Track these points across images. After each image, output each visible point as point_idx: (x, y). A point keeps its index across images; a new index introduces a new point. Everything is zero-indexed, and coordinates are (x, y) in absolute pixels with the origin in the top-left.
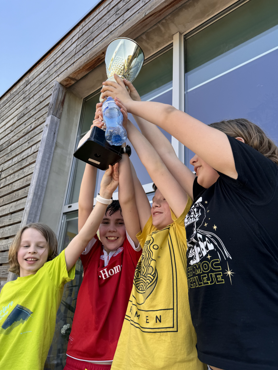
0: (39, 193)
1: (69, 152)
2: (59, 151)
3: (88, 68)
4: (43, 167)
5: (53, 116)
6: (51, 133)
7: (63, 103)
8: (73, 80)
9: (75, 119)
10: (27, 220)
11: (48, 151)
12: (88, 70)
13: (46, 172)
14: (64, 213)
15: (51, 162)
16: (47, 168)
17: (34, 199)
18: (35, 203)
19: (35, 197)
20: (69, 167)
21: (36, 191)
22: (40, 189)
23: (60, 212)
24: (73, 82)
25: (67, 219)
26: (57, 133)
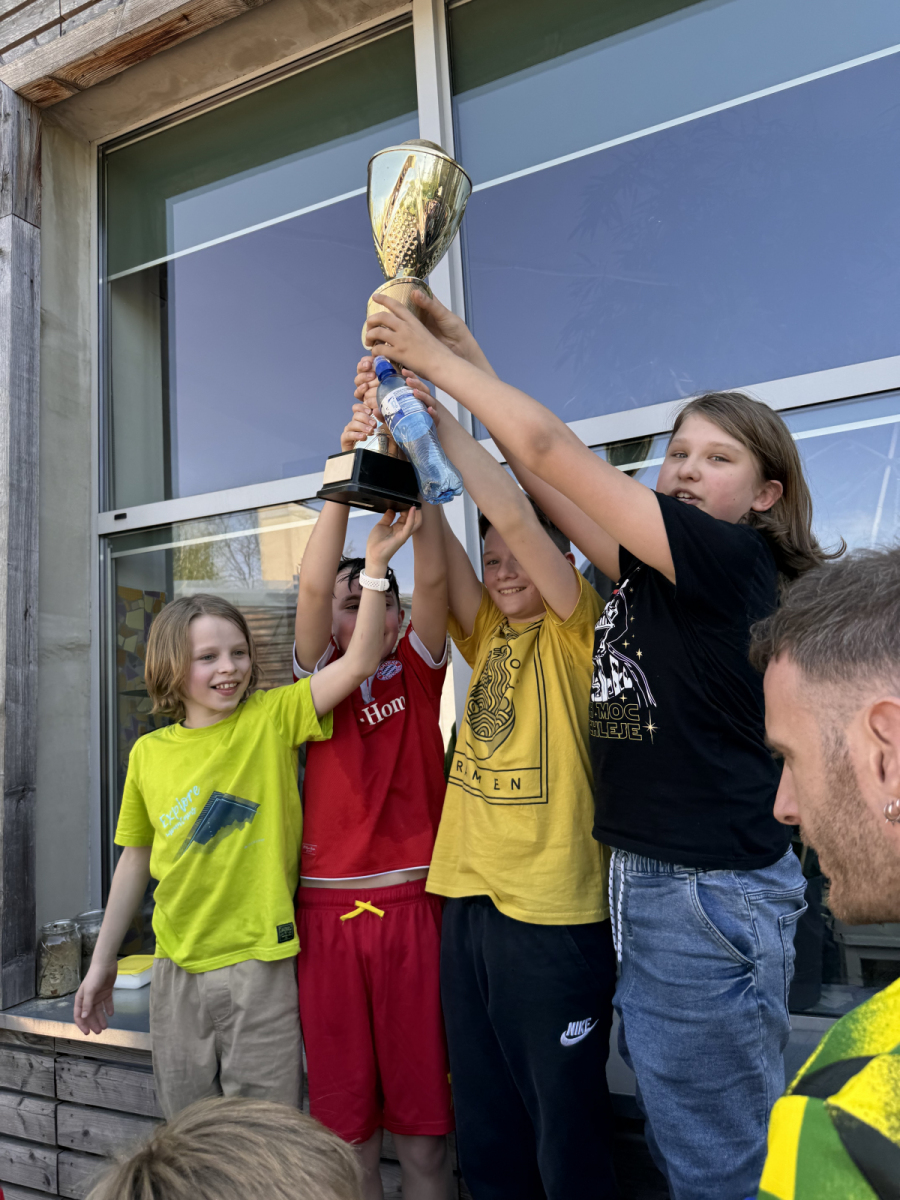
0: (24, 484)
1: (80, 339)
2: (53, 339)
3: (124, 54)
4: (19, 398)
5: (16, 219)
6: (21, 282)
7: (37, 168)
8: (66, 87)
9: (80, 221)
10: (9, 569)
11: (23, 345)
13: (29, 415)
14: (100, 536)
15: (38, 380)
16: (30, 402)
17: (14, 503)
18: (17, 514)
19: (14, 498)
20: (90, 391)
21: (15, 477)
22: (24, 470)
23: (88, 535)
24: (66, 94)
25: (112, 551)
26: (39, 278)
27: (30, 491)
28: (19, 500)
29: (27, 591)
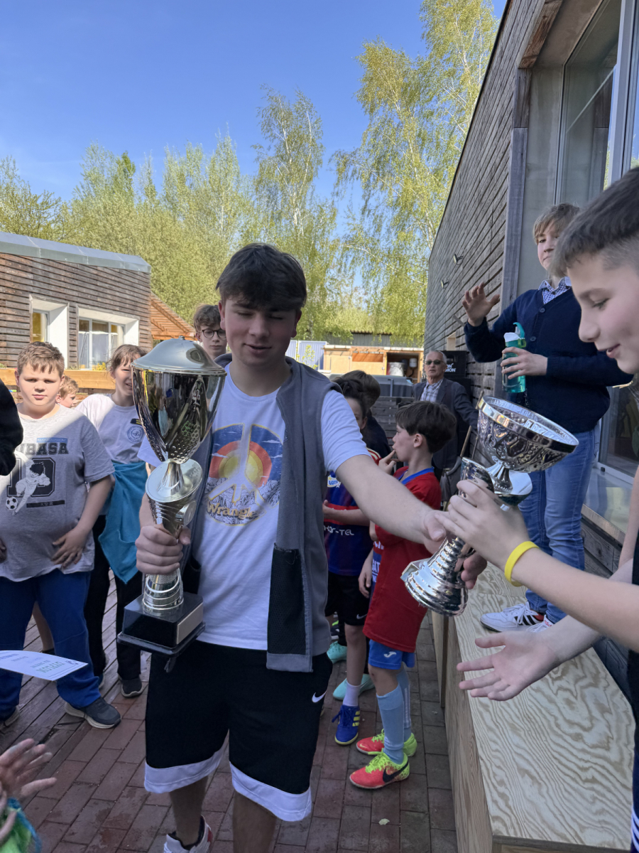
2: (533, 176)
5: (516, 128)
6: (517, 156)
7: (529, 97)
8: (532, 58)
10: (504, 281)
17: (509, 256)
19: (508, 251)
21: (510, 242)
24: (534, 60)
26: (525, 152)
27: (516, 247)
28: (511, 251)
29: (512, 288)
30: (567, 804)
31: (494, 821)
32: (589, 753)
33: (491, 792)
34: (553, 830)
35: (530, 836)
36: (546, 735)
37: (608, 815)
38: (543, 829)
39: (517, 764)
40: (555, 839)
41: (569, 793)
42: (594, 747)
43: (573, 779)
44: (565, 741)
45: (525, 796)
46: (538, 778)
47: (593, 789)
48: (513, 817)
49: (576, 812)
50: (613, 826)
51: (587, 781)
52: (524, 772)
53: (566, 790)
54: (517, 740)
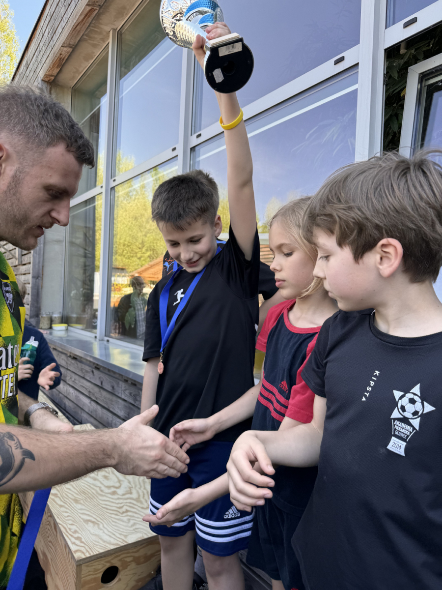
3: (56, 66)
8: (51, 76)
12: (57, 67)
30: (116, 528)
31: (75, 553)
32: (121, 499)
33: (70, 539)
34: (110, 544)
35: (98, 552)
36: (96, 498)
37: (138, 525)
38: (105, 545)
39: (82, 519)
40: (112, 547)
41: (115, 522)
42: (123, 495)
43: (116, 515)
44: (107, 497)
45: (91, 533)
46: (96, 521)
47: (127, 516)
48: (86, 547)
49: (121, 530)
50: (141, 529)
51: (123, 513)
52: (87, 521)
53: (113, 521)
54: (79, 506)
